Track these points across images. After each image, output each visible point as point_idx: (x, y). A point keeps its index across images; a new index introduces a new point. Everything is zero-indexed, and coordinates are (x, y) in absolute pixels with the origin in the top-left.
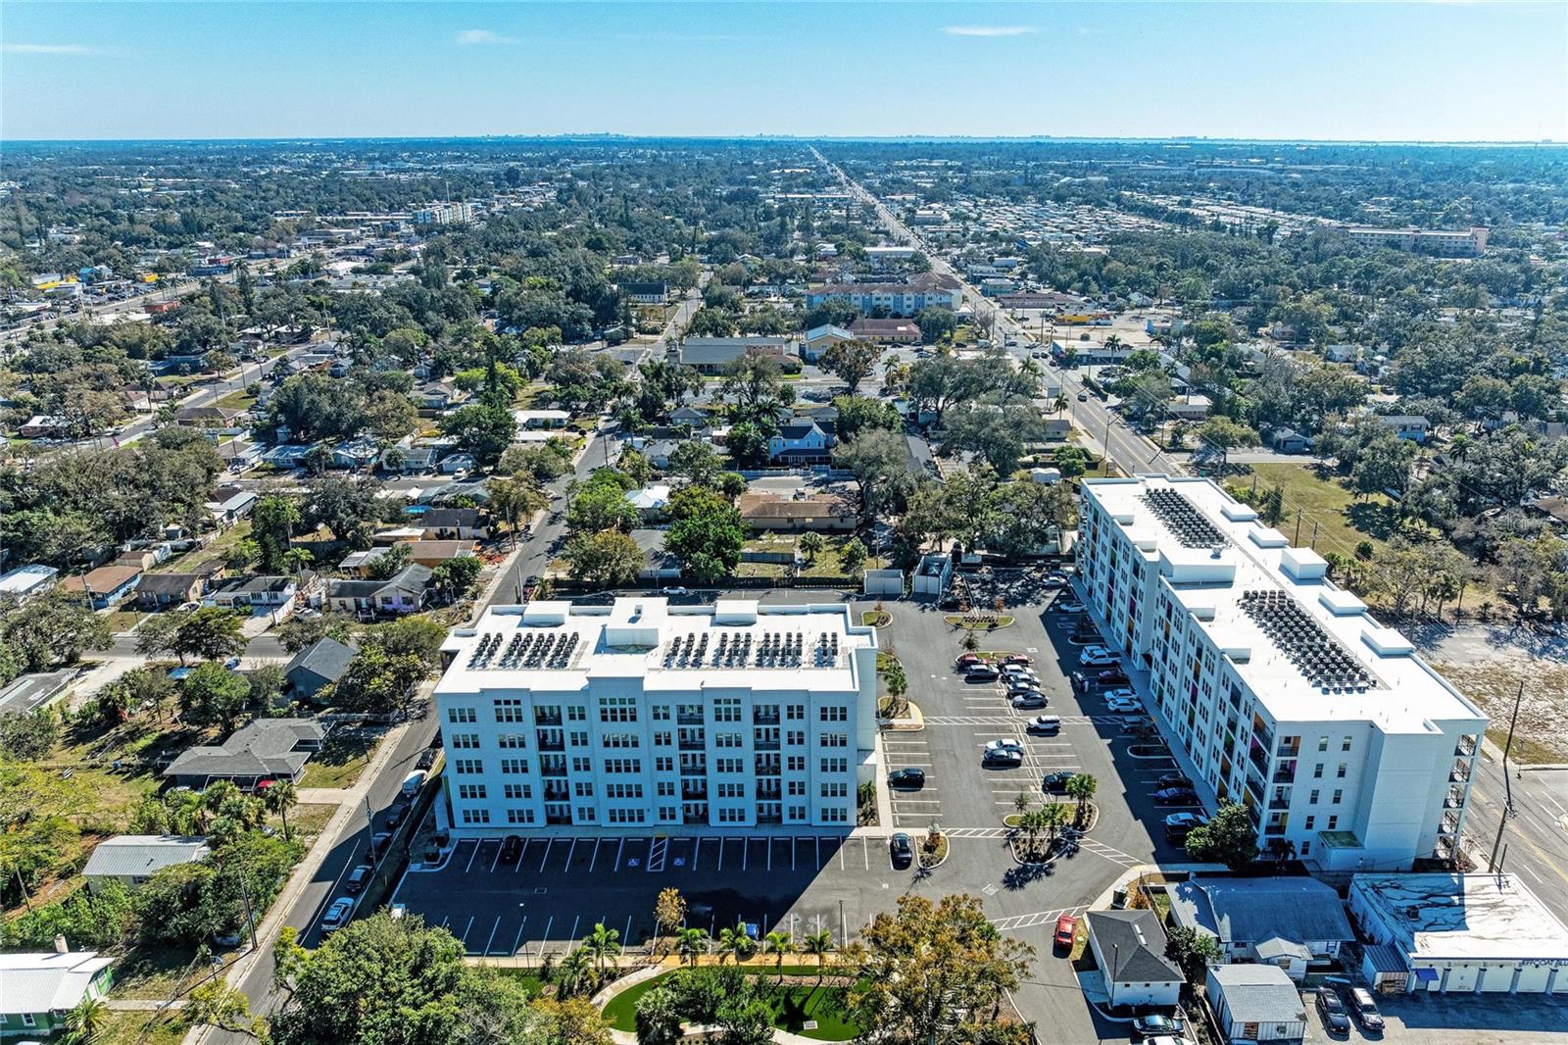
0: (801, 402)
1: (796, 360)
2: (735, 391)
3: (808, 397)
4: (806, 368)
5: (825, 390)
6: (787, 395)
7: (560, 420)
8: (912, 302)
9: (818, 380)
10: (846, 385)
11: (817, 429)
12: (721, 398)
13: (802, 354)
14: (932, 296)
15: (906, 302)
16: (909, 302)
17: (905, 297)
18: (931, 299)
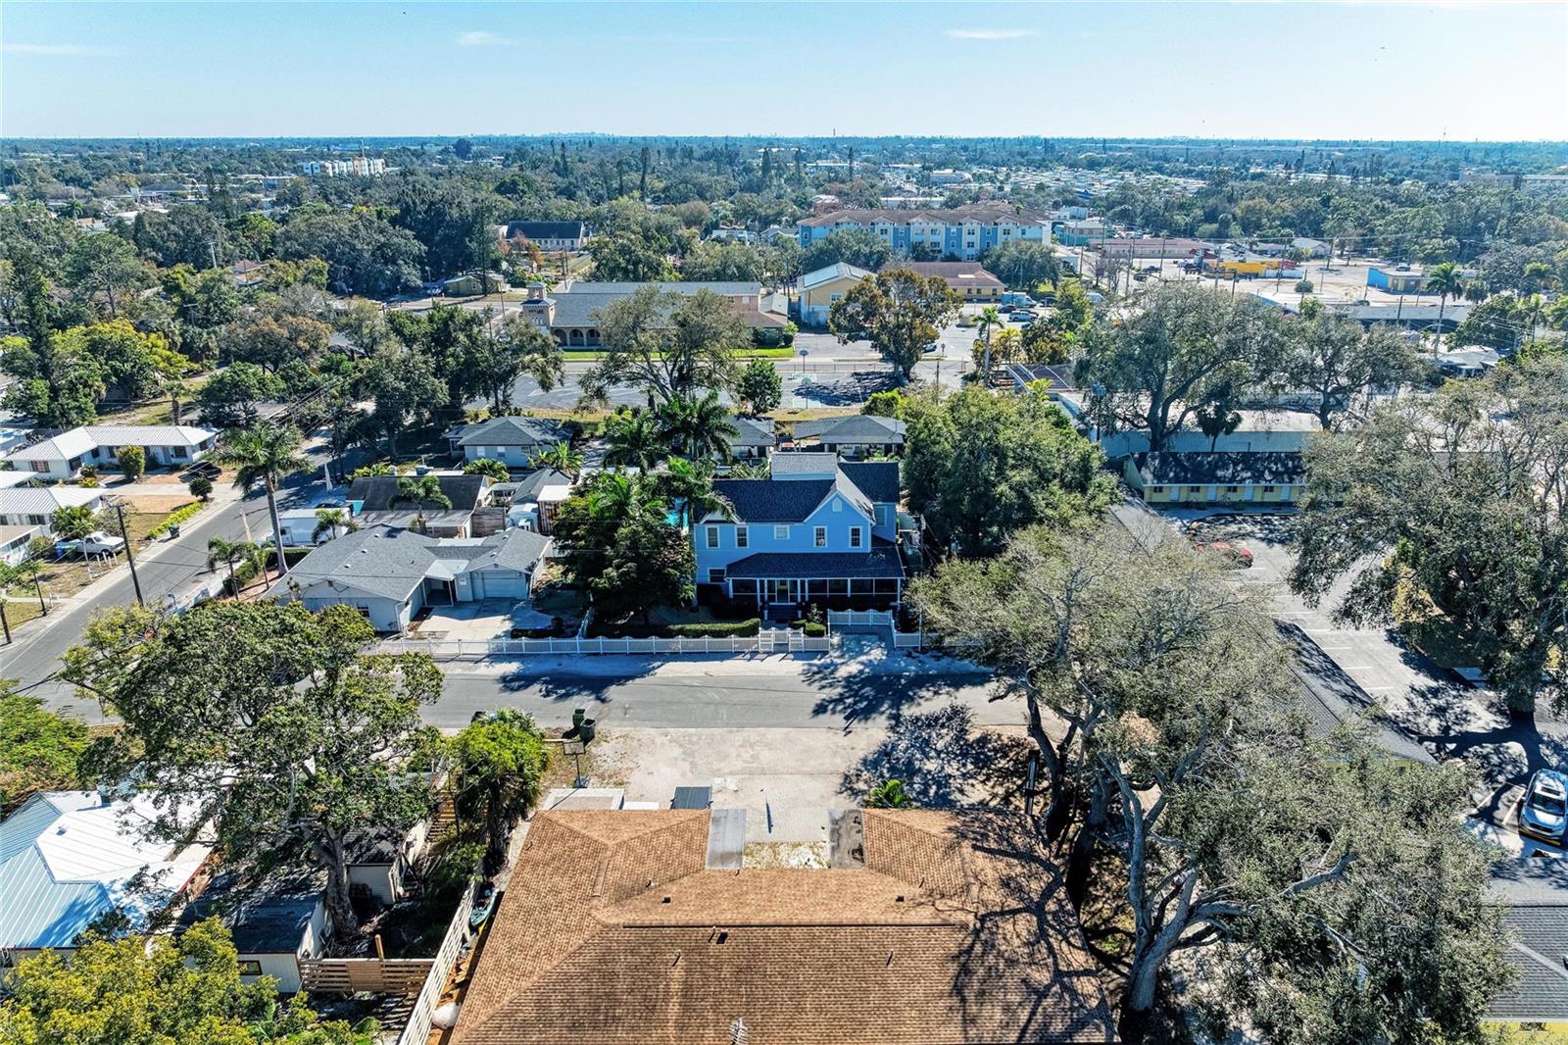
0: (791, 404)
1: (784, 322)
2: (634, 379)
3: (808, 392)
4: (802, 340)
5: (844, 379)
6: (759, 388)
7: (180, 451)
8: (976, 239)
9: (828, 360)
10: (888, 368)
11: (847, 489)
12: (599, 394)
13: (794, 313)
14: (1010, 226)
15: (966, 238)
16: (971, 238)
17: (965, 229)
18: (1007, 232)
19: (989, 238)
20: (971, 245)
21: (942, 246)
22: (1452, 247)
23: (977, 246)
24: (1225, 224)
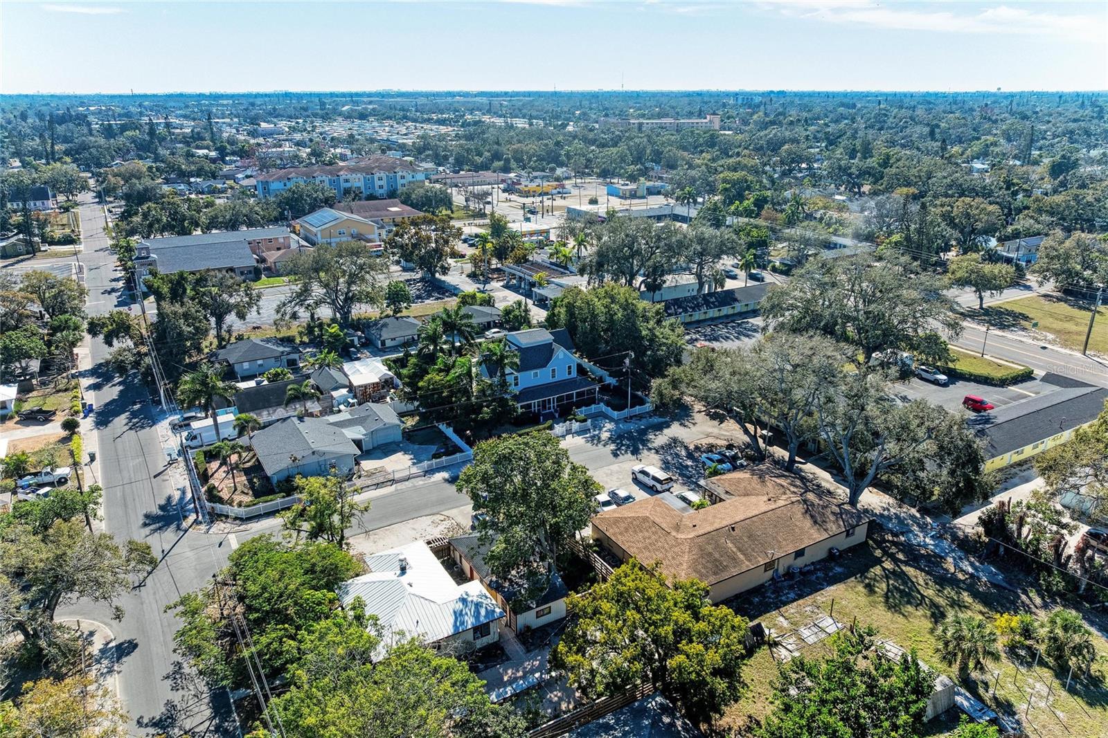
8: (384, 183)
14: (405, 174)
15: (377, 183)
16: (381, 183)
17: (376, 177)
18: (403, 177)
19: (392, 181)
20: (381, 187)
21: (363, 189)
22: (640, 170)
23: (385, 188)
24: (507, 161)
